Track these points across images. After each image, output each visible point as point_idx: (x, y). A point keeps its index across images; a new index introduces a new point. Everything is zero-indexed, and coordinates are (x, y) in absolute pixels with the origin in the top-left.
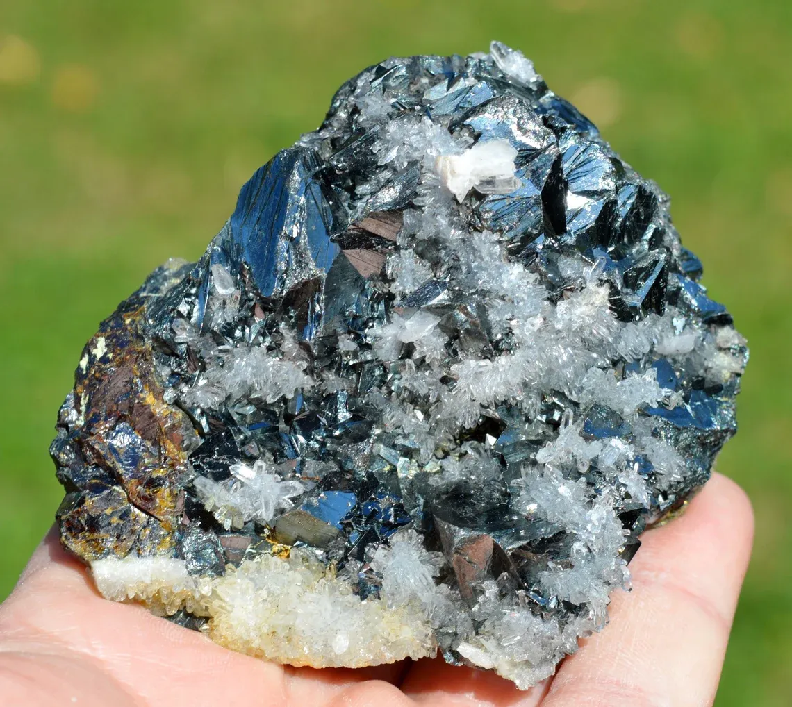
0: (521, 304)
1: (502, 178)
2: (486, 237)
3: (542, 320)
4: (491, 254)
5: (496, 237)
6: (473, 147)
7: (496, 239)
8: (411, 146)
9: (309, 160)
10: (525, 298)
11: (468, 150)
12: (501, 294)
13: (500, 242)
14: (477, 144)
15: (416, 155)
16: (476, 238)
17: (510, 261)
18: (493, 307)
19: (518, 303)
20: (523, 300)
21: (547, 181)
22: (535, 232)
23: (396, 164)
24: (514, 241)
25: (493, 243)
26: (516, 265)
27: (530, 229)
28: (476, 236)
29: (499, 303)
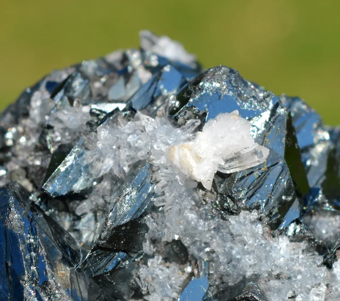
0: (299, 277)
1: (247, 151)
2: (245, 218)
3: (325, 287)
4: (254, 235)
5: (255, 215)
6: (204, 128)
7: (256, 217)
8: (130, 146)
9: (19, 194)
10: (303, 270)
11: (199, 133)
12: (275, 273)
13: (260, 219)
14: (206, 125)
15: (141, 155)
16: (233, 222)
17: (274, 236)
18: (269, 289)
19: (296, 277)
20: (300, 272)
21: (286, 143)
22: (290, 199)
23: (116, 172)
24: (274, 213)
25: (253, 222)
26: (280, 239)
27: (284, 198)
28: (232, 220)
29: (274, 283)
